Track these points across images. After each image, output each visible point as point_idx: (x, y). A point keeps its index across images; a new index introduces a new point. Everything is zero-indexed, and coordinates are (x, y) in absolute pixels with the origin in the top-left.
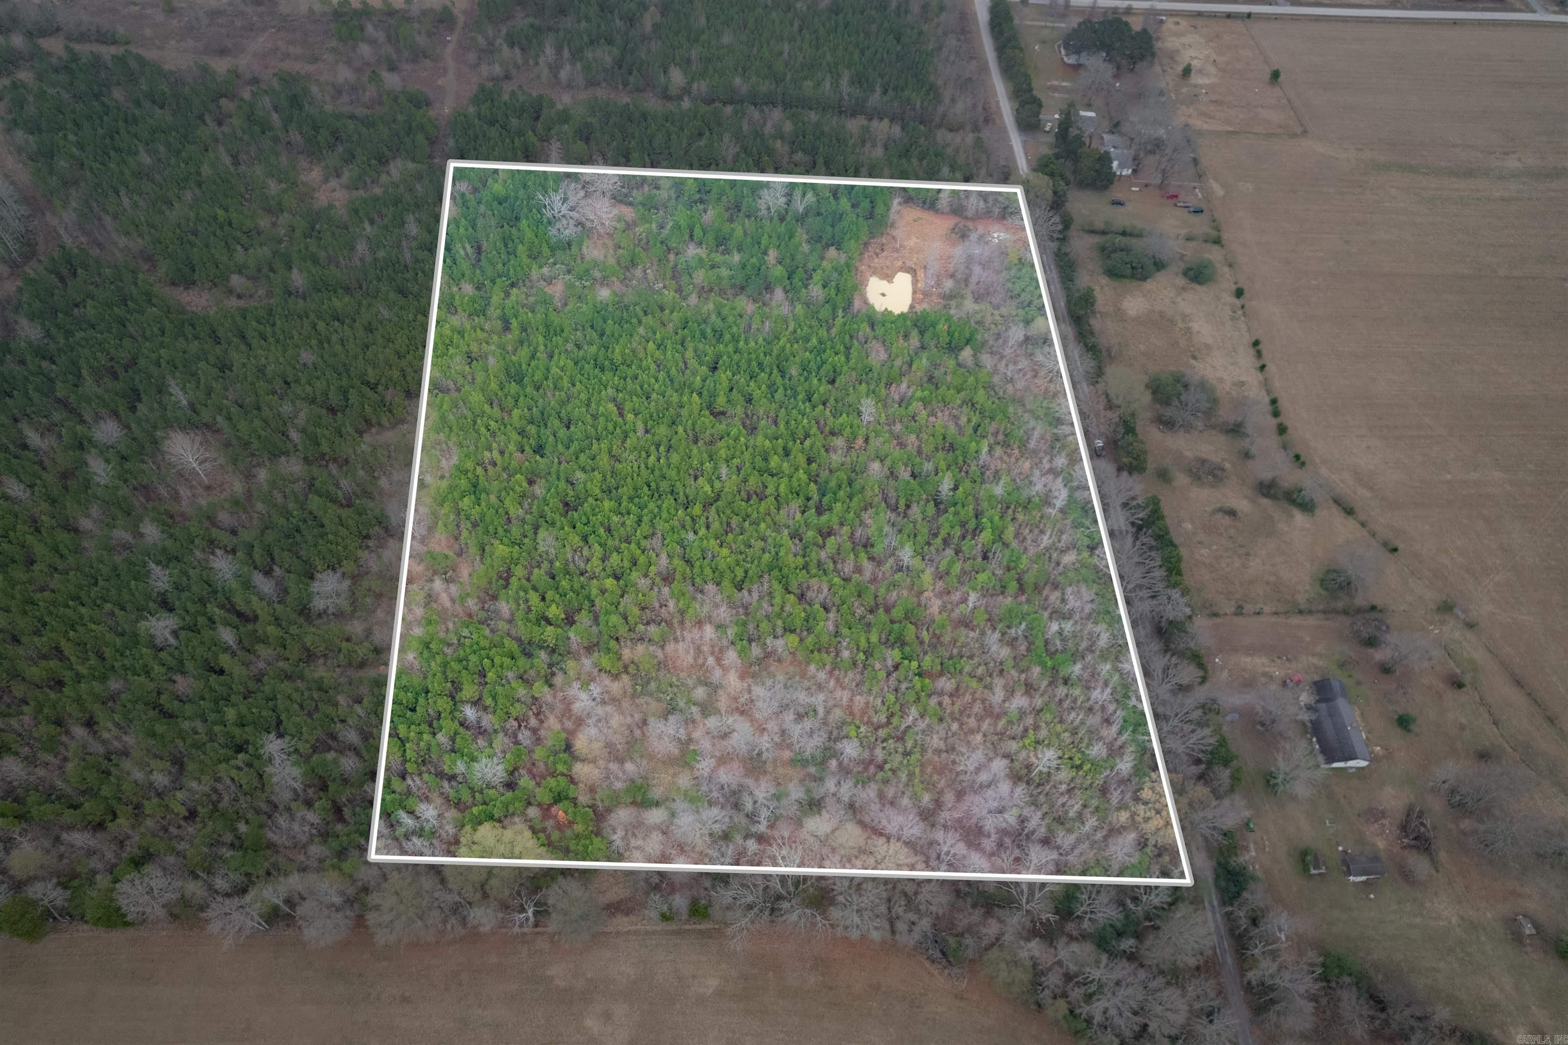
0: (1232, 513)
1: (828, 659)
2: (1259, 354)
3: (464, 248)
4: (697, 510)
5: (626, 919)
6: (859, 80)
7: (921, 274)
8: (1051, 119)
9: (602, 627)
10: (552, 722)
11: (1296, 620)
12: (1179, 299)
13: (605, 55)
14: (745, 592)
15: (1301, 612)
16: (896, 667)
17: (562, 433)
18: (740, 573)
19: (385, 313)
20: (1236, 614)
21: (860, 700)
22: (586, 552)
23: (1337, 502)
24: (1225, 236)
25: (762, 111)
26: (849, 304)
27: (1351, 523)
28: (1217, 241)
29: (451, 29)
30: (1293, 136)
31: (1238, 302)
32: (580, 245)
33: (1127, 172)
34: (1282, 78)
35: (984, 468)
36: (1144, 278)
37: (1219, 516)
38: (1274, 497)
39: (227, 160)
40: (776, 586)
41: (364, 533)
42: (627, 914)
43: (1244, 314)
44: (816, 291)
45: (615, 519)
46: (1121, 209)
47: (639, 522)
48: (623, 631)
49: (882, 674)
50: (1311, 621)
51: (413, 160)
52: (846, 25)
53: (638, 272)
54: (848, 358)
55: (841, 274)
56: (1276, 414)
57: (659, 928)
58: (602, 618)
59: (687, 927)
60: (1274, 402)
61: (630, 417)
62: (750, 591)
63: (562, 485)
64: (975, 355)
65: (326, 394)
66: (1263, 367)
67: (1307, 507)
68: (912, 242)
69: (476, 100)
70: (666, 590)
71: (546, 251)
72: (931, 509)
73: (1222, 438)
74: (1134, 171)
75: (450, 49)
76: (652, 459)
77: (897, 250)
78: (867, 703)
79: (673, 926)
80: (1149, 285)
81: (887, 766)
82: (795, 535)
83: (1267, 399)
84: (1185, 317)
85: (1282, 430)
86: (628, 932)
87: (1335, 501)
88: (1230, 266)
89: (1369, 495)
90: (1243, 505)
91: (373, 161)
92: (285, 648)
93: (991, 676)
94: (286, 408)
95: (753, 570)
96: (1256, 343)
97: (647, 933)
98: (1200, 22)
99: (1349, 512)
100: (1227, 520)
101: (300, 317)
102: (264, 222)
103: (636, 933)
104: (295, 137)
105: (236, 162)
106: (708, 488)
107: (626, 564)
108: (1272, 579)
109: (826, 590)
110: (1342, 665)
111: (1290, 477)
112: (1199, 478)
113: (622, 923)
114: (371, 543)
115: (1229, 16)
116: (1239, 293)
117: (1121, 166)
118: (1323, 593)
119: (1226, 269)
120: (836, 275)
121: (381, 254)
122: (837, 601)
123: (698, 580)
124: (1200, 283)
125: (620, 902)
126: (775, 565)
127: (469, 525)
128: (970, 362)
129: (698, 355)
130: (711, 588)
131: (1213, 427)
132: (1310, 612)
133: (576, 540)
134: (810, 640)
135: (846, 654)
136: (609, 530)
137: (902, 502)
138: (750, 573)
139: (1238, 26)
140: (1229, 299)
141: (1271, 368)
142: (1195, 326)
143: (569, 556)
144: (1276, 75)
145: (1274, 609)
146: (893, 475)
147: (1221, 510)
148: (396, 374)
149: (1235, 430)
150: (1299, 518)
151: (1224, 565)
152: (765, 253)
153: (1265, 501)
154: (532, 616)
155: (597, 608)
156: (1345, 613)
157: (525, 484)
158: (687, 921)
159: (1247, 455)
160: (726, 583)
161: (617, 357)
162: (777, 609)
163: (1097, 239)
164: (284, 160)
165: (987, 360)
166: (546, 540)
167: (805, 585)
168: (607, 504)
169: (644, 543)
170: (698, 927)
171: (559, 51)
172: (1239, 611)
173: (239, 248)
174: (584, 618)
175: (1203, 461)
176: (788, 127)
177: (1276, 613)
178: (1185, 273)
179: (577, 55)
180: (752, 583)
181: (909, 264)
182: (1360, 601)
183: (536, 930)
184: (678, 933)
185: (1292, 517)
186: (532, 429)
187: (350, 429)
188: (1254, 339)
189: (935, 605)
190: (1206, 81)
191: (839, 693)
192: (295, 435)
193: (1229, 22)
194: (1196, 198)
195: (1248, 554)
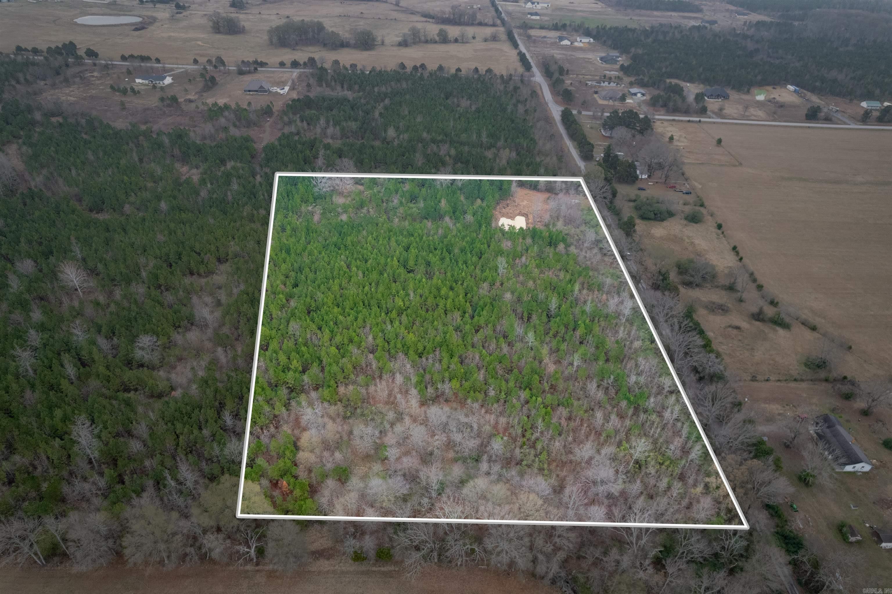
0: (738, 328)
1: (481, 396)
2: (737, 253)
3: (263, 195)
4: (394, 314)
5: (326, 562)
6: (491, 135)
7: (531, 217)
8: (599, 155)
9: (326, 374)
10: (286, 428)
11: (793, 385)
12: (684, 230)
13: (353, 125)
14: (424, 359)
15: (795, 380)
16: (527, 402)
17: (311, 276)
18: (421, 349)
19: (212, 221)
20: (752, 380)
21: (503, 420)
22: (320, 335)
23: (804, 324)
24: (706, 204)
25: (438, 146)
26: (489, 224)
27: (816, 335)
28: (702, 205)
29: (270, 117)
30: (735, 166)
31: (719, 232)
32: (331, 196)
33: (645, 176)
34: (722, 143)
35: (576, 300)
36: (662, 220)
37: (730, 329)
38: (762, 320)
39: (136, 159)
40: (444, 354)
41: (177, 324)
42: (328, 559)
43: (725, 237)
44: (469, 217)
45: (340, 317)
46: (644, 192)
47: (356, 319)
48: (340, 377)
49: (518, 405)
50: (804, 385)
51: (241, 162)
52: (484, 117)
53: (364, 210)
54: (489, 246)
55: (483, 210)
56: (755, 281)
57: (352, 569)
58: (327, 369)
59: (374, 569)
60: (752, 274)
61: (354, 269)
62: (427, 359)
63: (308, 299)
64: (565, 248)
65: (168, 255)
66: (741, 259)
67: (786, 326)
68: (525, 203)
69: (279, 139)
70: (371, 356)
71: (311, 199)
72: (544, 318)
73: (724, 293)
74: (649, 176)
75: (268, 124)
76: (367, 288)
77: (516, 206)
78: (508, 423)
79: (363, 568)
80: (665, 223)
81: (524, 463)
82: (457, 329)
83: (747, 275)
84: (689, 237)
85: (760, 287)
86: (328, 572)
87: (803, 324)
88: (712, 216)
89: (823, 321)
90: (744, 325)
91: (218, 161)
92: (109, 382)
93: (593, 410)
94: (142, 260)
95: (429, 346)
96: (734, 248)
97: (342, 572)
98: (674, 123)
99: (814, 329)
100: (735, 332)
101: (160, 222)
102: (150, 185)
103: (334, 572)
104: (176, 152)
105: (141, 160)
106: (401, 303)
107: (346, 341)
108: (771, 362)
109: (477, 358)
110: (833, 410)
111: (770, 311)
112: (713, 311)
113: (324, 565)
114: (180, 330)
115: (689, 121)
116: (720, 227)
117: (642, 174)
118: (807, 370)
119: (709, 217)
120: (481, 210)
121: (215, 196)
122: (485, 364)
123: (392, 351)
124: (696, 223)
125: (323, 551)
126: (444, 344)
127: (245, 320)
128: (563, 251)
129: (398, 244)
130: (401, 355)
131: (717, 287)
132: (802, 380)
133: (314, 327)
134: (467, 385)
135: (492, 393)
136: (336, 323)
137: (526, 315)
138: (427, 349)
139: (696, 125)
140: (714, 230)
141: (745, 260)
142: (697, 242)
143: (309, 336)
144: (719, 141)
145: (777, 379)
146: (519, 300)
147: (730, 326)
148: (213, 248)
149: (731, 288)
150: (781, 332)
151: (738, 354)
152: (440, 202)
153: (758, 323)
154: (280, 368)
155: (324, 362)
156: (827, 380)
157: (284, 300)
158: (374, 565)
159: (741, 300)
160: (411, 352)
161: (349, 243)
162: (445, 367)
163: (632, 204)
164: (168, 162)
165: (573, 250)
166: (294, 326)
167: (464, 356)
168: (336, 310)
169: (358, 330)
170: (382, 569)
171: (328, 122)
172: (754, 379)
173: (133, 194)
174: (315, 369)
175: (714, 303)
176: (453, 152)
177: (779, 380)
178: (686, 218)
179: (337, 123)
180: (428, 353)
181: (523, 212)
182: (834, 374)
183: (257, 568)
184: (367, 573)
185: (777, 331)
186: (293, 274)
187: (179, 272)
188: (732, 246)
189: (552, 368)
190: (683, 144)
191: (488, 417)
192: (144, 274)
193: (690, 124)
194: (687, 187)
195: (753, 349)
